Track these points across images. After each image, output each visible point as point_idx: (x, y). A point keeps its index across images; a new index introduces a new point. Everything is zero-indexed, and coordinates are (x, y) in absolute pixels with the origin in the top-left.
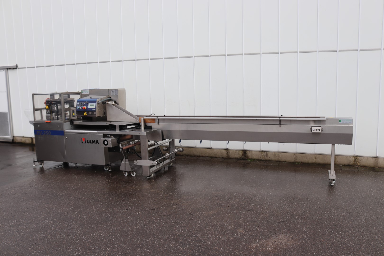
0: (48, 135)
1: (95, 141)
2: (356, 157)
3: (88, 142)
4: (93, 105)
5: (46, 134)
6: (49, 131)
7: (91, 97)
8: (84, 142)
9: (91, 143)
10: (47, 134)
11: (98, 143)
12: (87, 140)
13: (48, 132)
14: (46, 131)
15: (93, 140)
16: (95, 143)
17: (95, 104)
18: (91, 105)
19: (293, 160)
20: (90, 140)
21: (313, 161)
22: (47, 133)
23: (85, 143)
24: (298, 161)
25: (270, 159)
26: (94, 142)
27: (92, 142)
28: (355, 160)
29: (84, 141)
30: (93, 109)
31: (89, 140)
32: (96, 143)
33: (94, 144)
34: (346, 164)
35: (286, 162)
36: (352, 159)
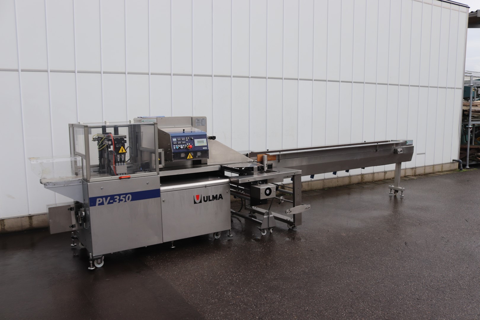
0: (125, 201)
1: (217, 195)
2: (363, 175)
3: (206, 199)
4: (203, 142)
5: (120, 200)
6: (126, 194)
7: (184, 130)
8: (197, 201)
9: (210, 200)
10: (122, 200)
11: (222, 199)
12: (204, 197)
13: (125, 197)
14: (119, 195)
15: (213, 196)
16: (217, 200)
17: (205, 140)
18: (198, 142)
19: (322, 187)
20: (209, 196)
21: (336, 185)
22: (121, 198)
23: (201, 202)
24: (326, 187)
25: (304, 190)
26: (215, 198)
27: (211, 198)
28: (362, 178)
29: (198, 199)
30: (204, 148)
31: (207, 197)
32: (219, 199)
33: (215, 201)
34: (357, 183)
35: (318, 190)
36: (360, 177)
